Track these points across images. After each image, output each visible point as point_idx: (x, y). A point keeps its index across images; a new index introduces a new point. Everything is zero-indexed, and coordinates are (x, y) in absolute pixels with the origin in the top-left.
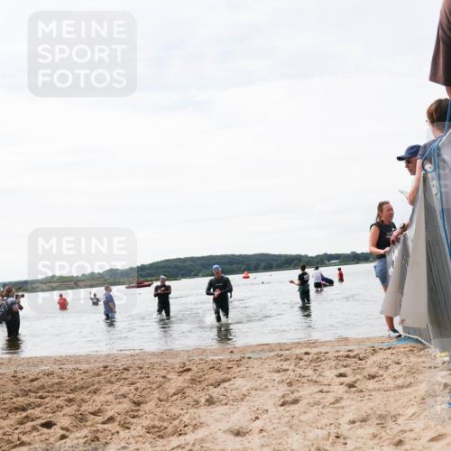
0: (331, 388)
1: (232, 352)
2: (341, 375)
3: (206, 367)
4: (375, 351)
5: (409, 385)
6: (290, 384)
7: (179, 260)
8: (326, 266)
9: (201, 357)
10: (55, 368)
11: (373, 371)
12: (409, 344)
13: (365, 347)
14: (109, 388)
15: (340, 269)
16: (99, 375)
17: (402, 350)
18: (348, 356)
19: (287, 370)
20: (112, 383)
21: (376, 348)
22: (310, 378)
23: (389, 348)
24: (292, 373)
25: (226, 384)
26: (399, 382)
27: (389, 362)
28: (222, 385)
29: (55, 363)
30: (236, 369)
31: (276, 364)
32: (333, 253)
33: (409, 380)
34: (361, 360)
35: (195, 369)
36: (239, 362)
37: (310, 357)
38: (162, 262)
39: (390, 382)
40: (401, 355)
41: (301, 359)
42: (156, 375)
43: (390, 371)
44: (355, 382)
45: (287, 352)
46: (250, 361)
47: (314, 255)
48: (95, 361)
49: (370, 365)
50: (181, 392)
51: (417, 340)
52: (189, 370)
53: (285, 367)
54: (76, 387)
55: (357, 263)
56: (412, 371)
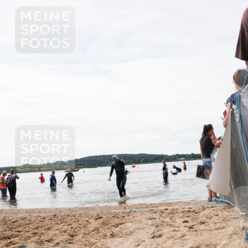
0: (180, 229)
1: (125, 208)
2: (185, 222)
3: (111, 216)
4: (204, 209)
5: (223, 228)
6: (157, 226)
7: (96, 157)
8: (178, 161)
9: (108, 210)
10: (27, 215)
11: (203, 219)
12: (223, 205)
13: (198, 206)
14: (56, 227)
15: (184, 163)
16: (51, 219)
17: (220, 208)
18: (189, 211)
19: (155, 218)
20: (58, 224)
21: (205, 207)
22: (168, 223)
23: (212, 207)
24: (158, 220)
25: (122, 226)
26: (218, 226)
27: (212, 215)
28: (120, 226)
29: (26, 213)
30: (127, 218)
31: (149, 215)
32: (182, 154)
33: (223, 225)
34: (196, 213)
35: (104, 217)
36: (129, 214)
37: (168, 211)
38: (87, 157)
39: (212, 226)
40: (219, 211)
41: (163, 212)
42: (83, 220)
43: (213, 220)
44: (193, 226)
45: (156, 208)
46: (135, 213)
47: (171, 155)
48: (49, 212)
49: (202, 216)
50: (96, 230)
51: (227, 203)
52: (101, 218)
53: (154, 217)
54: (38, 226)
55: (195, 160)
56: (225, 220)
